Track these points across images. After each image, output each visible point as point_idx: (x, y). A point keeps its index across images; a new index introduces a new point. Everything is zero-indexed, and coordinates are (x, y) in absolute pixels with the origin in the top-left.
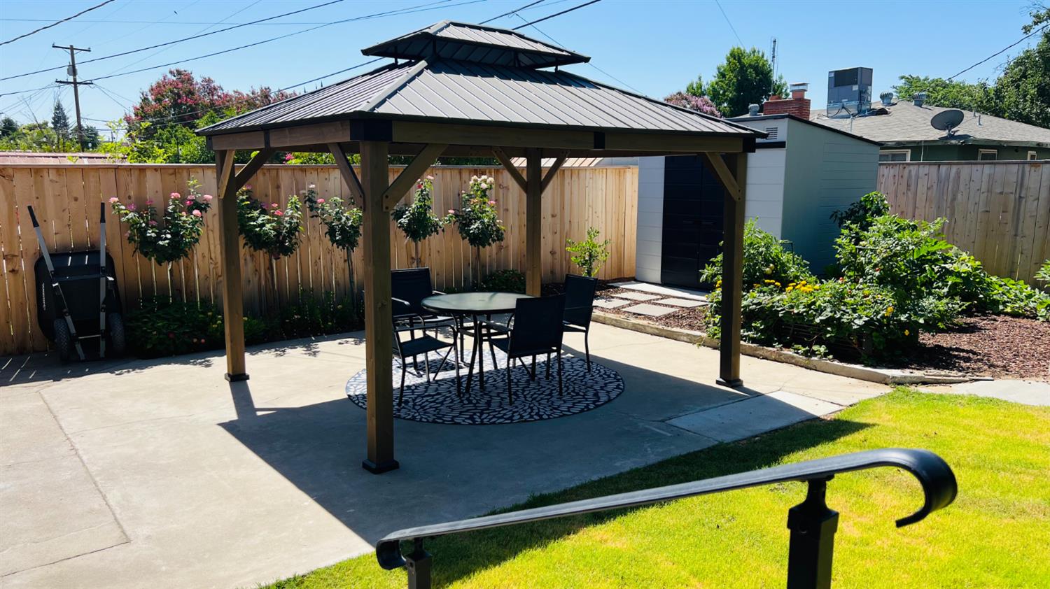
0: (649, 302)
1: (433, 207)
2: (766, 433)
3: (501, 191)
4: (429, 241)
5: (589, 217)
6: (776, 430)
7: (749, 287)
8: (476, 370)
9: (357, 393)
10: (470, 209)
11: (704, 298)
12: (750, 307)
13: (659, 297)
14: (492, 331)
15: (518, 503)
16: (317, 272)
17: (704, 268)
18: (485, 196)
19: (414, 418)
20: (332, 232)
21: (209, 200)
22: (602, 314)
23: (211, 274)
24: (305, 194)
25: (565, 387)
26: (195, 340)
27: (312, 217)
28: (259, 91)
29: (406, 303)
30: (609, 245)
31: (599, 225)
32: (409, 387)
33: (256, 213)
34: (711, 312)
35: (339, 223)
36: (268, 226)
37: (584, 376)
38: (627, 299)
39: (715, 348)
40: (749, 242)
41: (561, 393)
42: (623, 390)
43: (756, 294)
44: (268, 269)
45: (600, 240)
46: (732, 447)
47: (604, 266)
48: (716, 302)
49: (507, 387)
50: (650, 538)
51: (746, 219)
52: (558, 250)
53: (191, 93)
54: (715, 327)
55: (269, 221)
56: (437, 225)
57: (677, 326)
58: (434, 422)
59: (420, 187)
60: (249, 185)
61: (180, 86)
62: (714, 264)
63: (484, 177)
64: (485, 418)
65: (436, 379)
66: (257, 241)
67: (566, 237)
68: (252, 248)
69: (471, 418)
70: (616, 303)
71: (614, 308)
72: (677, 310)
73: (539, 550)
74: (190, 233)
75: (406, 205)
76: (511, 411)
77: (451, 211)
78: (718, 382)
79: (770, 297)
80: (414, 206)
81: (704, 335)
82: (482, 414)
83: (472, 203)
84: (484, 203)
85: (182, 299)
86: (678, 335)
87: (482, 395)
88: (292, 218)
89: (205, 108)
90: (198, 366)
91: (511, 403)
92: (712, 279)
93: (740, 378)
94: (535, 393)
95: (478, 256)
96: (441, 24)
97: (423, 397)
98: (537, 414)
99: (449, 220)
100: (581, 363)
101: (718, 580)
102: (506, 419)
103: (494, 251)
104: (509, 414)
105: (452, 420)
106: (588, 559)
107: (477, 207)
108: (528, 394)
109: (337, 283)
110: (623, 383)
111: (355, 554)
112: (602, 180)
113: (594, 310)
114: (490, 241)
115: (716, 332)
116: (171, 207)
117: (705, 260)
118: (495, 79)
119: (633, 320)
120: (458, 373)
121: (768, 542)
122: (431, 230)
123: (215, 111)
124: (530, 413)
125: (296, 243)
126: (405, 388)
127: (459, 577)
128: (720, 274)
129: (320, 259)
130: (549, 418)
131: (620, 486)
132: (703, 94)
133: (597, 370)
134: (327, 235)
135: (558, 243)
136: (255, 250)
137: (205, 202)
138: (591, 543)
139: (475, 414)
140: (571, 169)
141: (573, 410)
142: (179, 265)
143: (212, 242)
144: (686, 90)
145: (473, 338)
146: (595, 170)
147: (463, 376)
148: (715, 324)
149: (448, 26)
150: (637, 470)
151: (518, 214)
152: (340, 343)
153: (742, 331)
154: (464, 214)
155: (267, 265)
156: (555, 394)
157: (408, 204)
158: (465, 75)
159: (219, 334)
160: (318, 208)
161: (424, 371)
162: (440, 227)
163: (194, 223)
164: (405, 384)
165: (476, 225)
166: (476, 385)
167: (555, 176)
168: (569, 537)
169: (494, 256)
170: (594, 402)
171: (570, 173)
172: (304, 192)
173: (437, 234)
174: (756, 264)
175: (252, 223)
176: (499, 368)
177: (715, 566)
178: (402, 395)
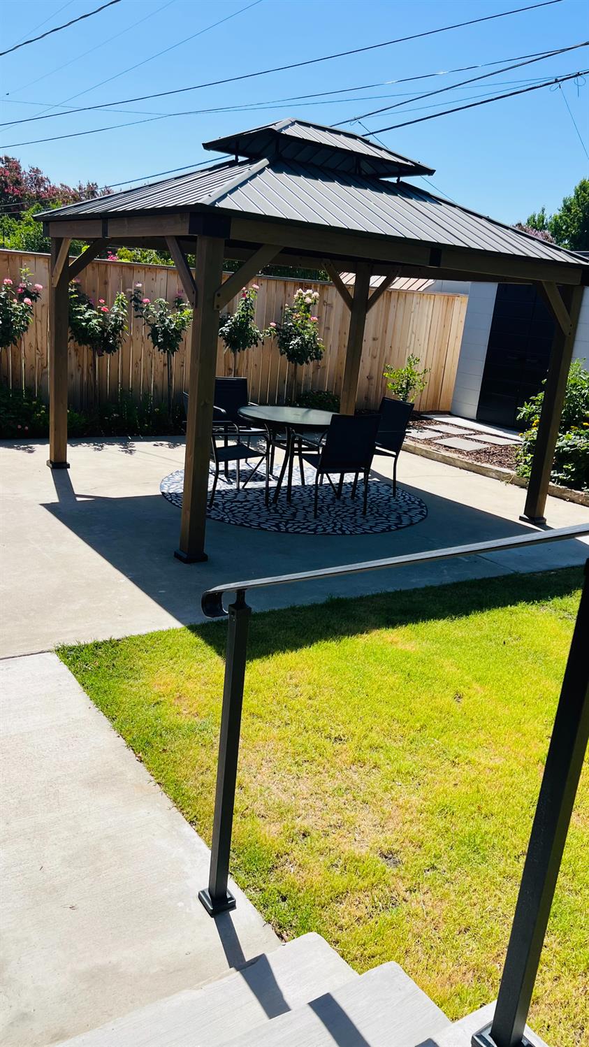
0: (462, 436)
1: (255, 318)
2: (562, 569)
3: (324, 308)
4: (248, 353)
5: (410, 343)
6: (573, 567)
7: (566, 428)
8: (285, 483)
9: (171, 492)
10: (291, 324)
11: (518, 438)
12: (564, 449)
13: (472, 432)
14: (303, 446)
15: (316, 603)
16: (136, 374)
17: (522, 406)
18: (309, 311)
19: (222, 520)
20: (154, 334)
21: (40, 289)
22: (412, 443)
23: (37, 365)
24: (131, 292)
25: (369, 507)
26: (19, 427)
27: (137, 317)
28: (86, 187)
29: (223, 410)
30: (428, 374)
31: (421, 353)
32: (219, 492)
33: (83, 308)
34: (524, 450)
35: (162, 325)
36: (95, 321)
37: (389, 500)
38: (439, 431)
39: (522, 487)
40: (573, 382)
41: (364, 513)
42: (426, 516)
43: (571, 436)
44: (91, 365)
45: (419, 368)
46: (527, 578)
47: (420, 396)
48: (530, 441)
49: (313, 502)
50: (439, 645)
51: (573, 359)
52: (375, 374)
53: (17, 182)
54: (526, 466)
55: (95, 316)
56: (258, 336)
57: (487, 462)
58: (241, 525)
59: (244, 295)
60: (79, 278)
61: (8, 173)
62: (533, 402)
63: (309, 291)
64: (291, 527)
65: (246, 487)
66: (84, 335)
67: (385, 362)
68: (77, 343)
69: (277, 525)
70: (427, 434)
71: (425, 439)
72: (489, 446)
73: (334, 643)
74: (20, 321)
75: (229, 313)
76: (315, 523)
77: (273, 324)
78: (521, 518)
79: (586, 441)
80: (236, 315)
81: (514, 473)
82: (287, 523)
83: (294, 318)
84: (307, 319)
85: (8, 386)
86: (488, 471)
87: (288, 507)
88: (117, 315)
89: (32, 200)
90: (21, 451)
91: (316, 517)
92: (529, 418)
93: (544, 516)
94: (339, 511)
95: (294, 374)
96: (286, 121)
97: (232, 502)
98: (340, 529)
99: (270, 333)
100: (386, 487)
101: (499, 687)
102: (310, 530)
103: (311, 370)
104: (313, 527)
105: (259, 526)
106: (378, 656)
107: (299, 322)
108: (332, 511)
109: (155, 387)
110: (427, 510)
111: (165, 627)
112: (429, 307)
113: (405, 440)
114: (309, 359)
115: (526, 471)
116: (3, 293)
117: (525, 398)
118: (336, 184)
119: (444, 453)
120: (267, 484)
121: (551, 661)
122: (251, 341)
123: (41, 203)
124: (333, 528)
125: (119, 342)
126: (216, 492)
127: (259, 657)
128: (538, 414)
129: (140, 360)
130: (351, 534)
131: (414, 600)
132: (543, 228)
133: (402, 495)
134: (150, 337)
135: (376, 368)
136: (80, 344)
137: (35, 291)
138: (382, 643)
139: (281, 522)
140: (399, 292)
141: (374, 529)
142: (6, 352)
143: (39, 332)
144: (526, 222)
145: (285, 451)
146: (423, 295)
147: (271, 487)
148: (526, 463)
149: (293, 124)
150: (432, 587)
151: (339, 333)
152: (155, 445)
153: (552, 472)
154: (285, 328)
155: (91, 361)
156: (359, 513)
157: (230, 313)
158: (305, 177)
159: (41, 423)
160: (142, 309)
161: (234, 479)
162: (260, 340)
163: (25, 311)
164: (217, 489)
165: (296, 341)
166: (283, 496)
167: (381, 297)
168: (362, 635)
169: (311, 375)
170: (396, 525)
171: (397, 296)
172: (130, 290)
173: (257, 346)
174: (576, 406)
175: (79, 317)
176: (306, 484)
177: (497, 675)
178: (213, 499)
